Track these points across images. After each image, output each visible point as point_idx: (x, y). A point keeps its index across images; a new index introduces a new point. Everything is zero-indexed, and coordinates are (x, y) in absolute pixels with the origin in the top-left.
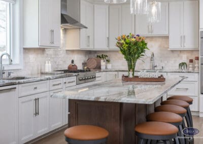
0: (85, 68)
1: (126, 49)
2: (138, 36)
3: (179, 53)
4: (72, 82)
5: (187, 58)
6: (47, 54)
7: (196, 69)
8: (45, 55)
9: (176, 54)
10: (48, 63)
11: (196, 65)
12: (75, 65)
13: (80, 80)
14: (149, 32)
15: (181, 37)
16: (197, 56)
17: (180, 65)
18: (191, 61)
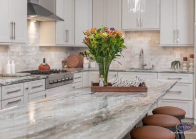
0: (65, 66)
1: (96, 47)
2: (112, 29)
3: (172, 50)
4: (39, 86)
5: (181, 55)
6: (13, 52)
7: (191, 69)
8: (9, 53)
9: (168, 51)
10: (11, 63)
11: (191, 64)
12: (47, 65)
13: (51, 83)
14: (138, 26)
15: (174, 32)
16: (192, 53)
17: (172, 63)
18: (185, 59)
